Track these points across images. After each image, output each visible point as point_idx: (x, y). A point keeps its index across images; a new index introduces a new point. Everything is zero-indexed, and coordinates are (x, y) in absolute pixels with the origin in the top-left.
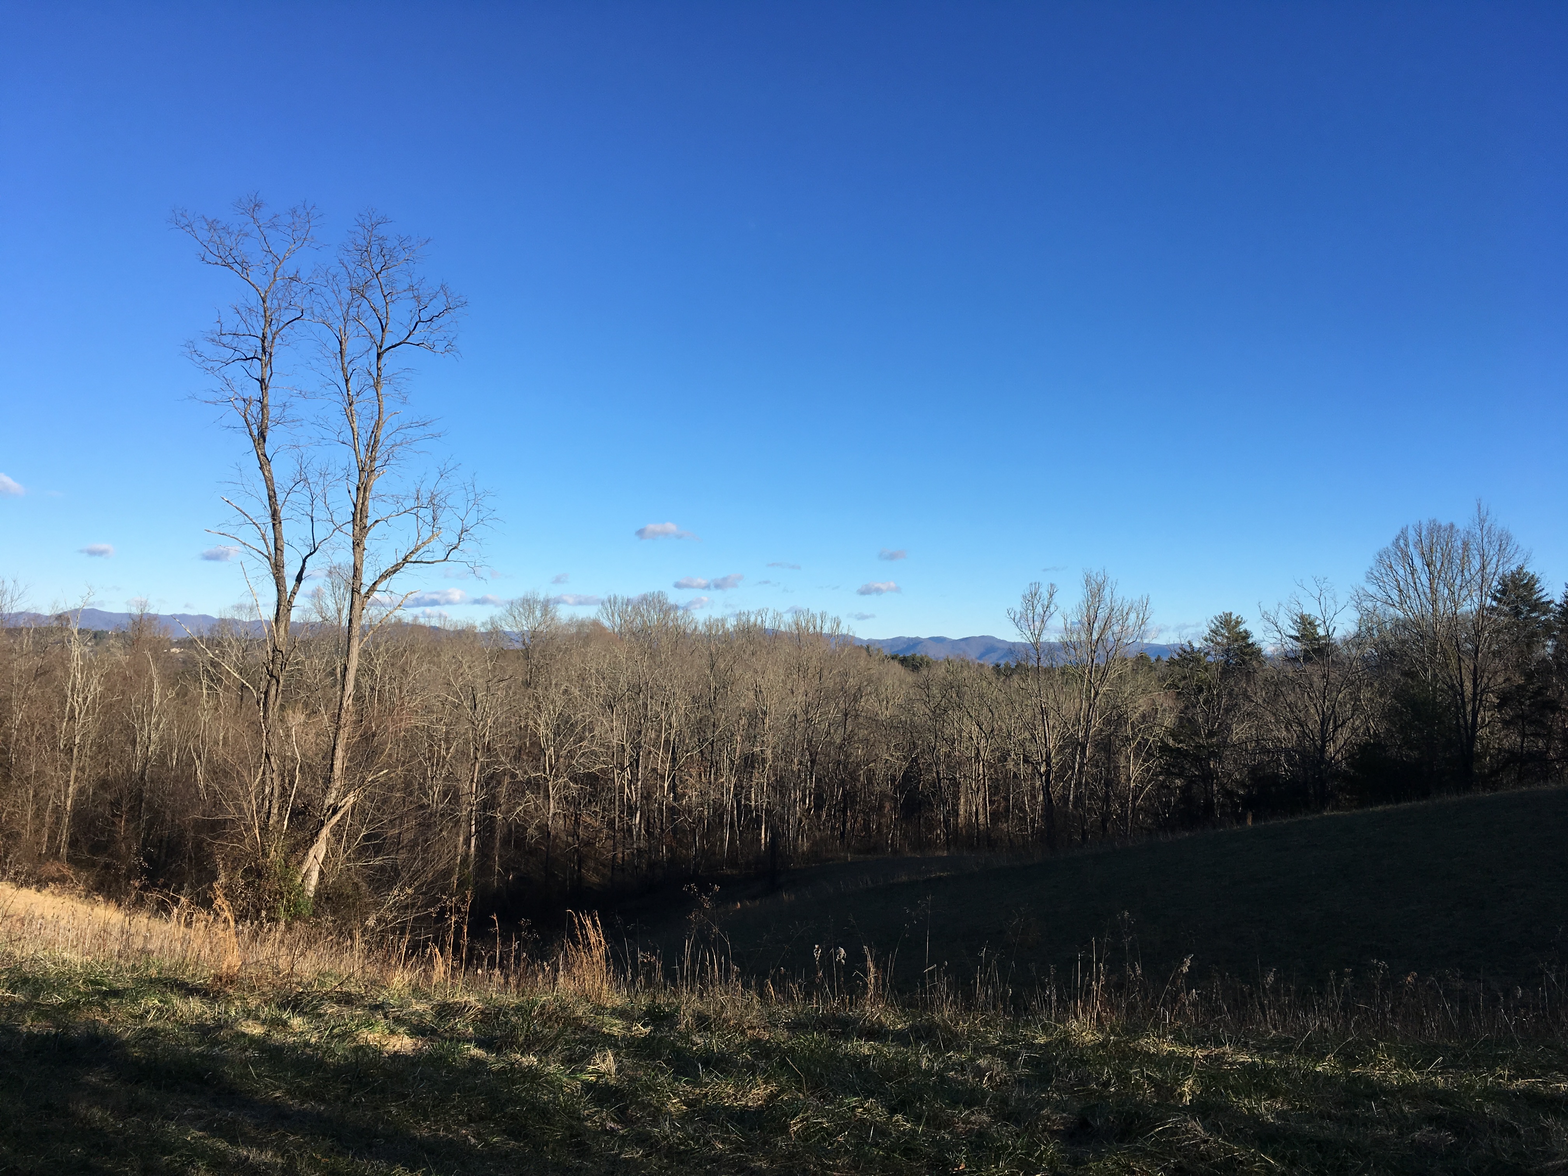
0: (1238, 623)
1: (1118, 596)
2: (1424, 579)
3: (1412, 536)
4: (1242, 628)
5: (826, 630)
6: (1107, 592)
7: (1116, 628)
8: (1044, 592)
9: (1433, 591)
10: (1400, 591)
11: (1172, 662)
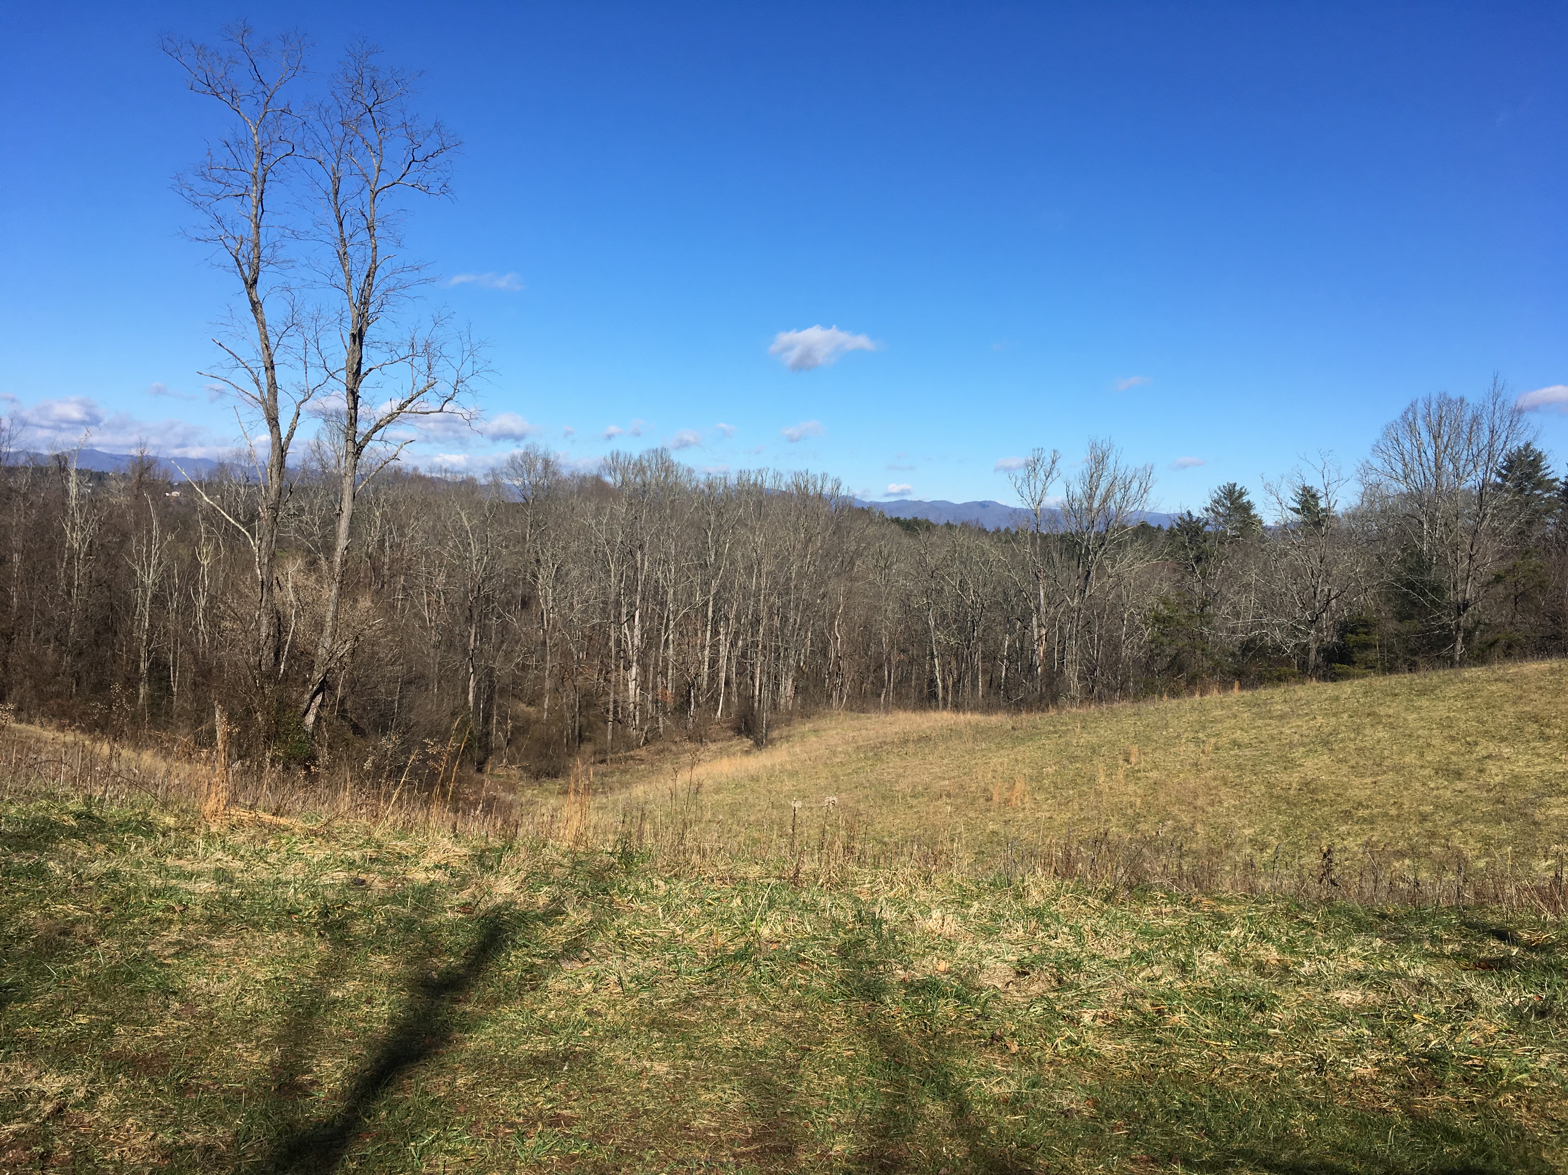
0: (1241, 495)
1: (1122, 465)
2: (1430, 453)
3: (1421, 409)
4: (1245, 499)
5: (827, 490)
6: (1111, 462)
7: (1118, 496)
8: (1047, 459)
9: (1438, 467)
10: (1406, 465)
11: (1171, 532)
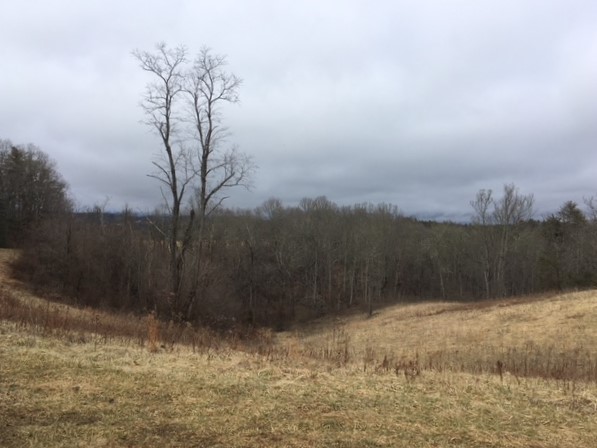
0: (574, 206)
1: (519, 195)
4: (577, 207)
5: (392, 212)
6: (514, 193)
7: (518, 208)
8: (486, 193)
11: (544, 223)
